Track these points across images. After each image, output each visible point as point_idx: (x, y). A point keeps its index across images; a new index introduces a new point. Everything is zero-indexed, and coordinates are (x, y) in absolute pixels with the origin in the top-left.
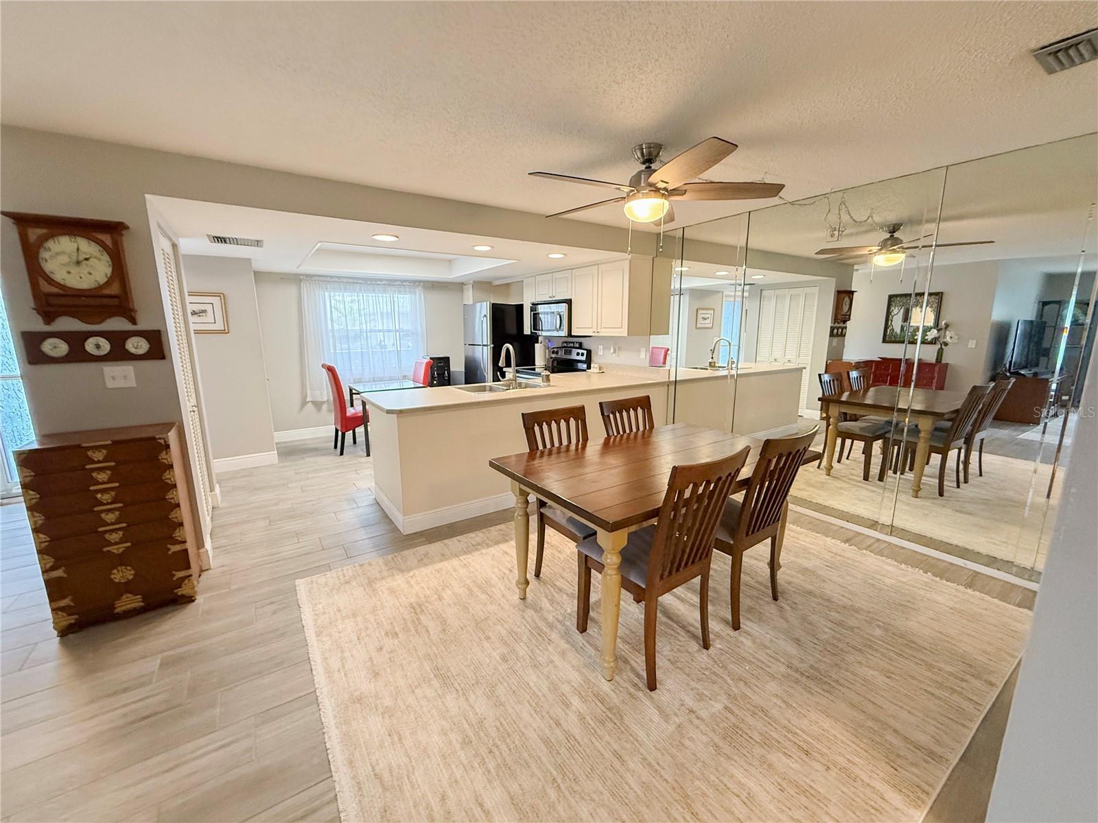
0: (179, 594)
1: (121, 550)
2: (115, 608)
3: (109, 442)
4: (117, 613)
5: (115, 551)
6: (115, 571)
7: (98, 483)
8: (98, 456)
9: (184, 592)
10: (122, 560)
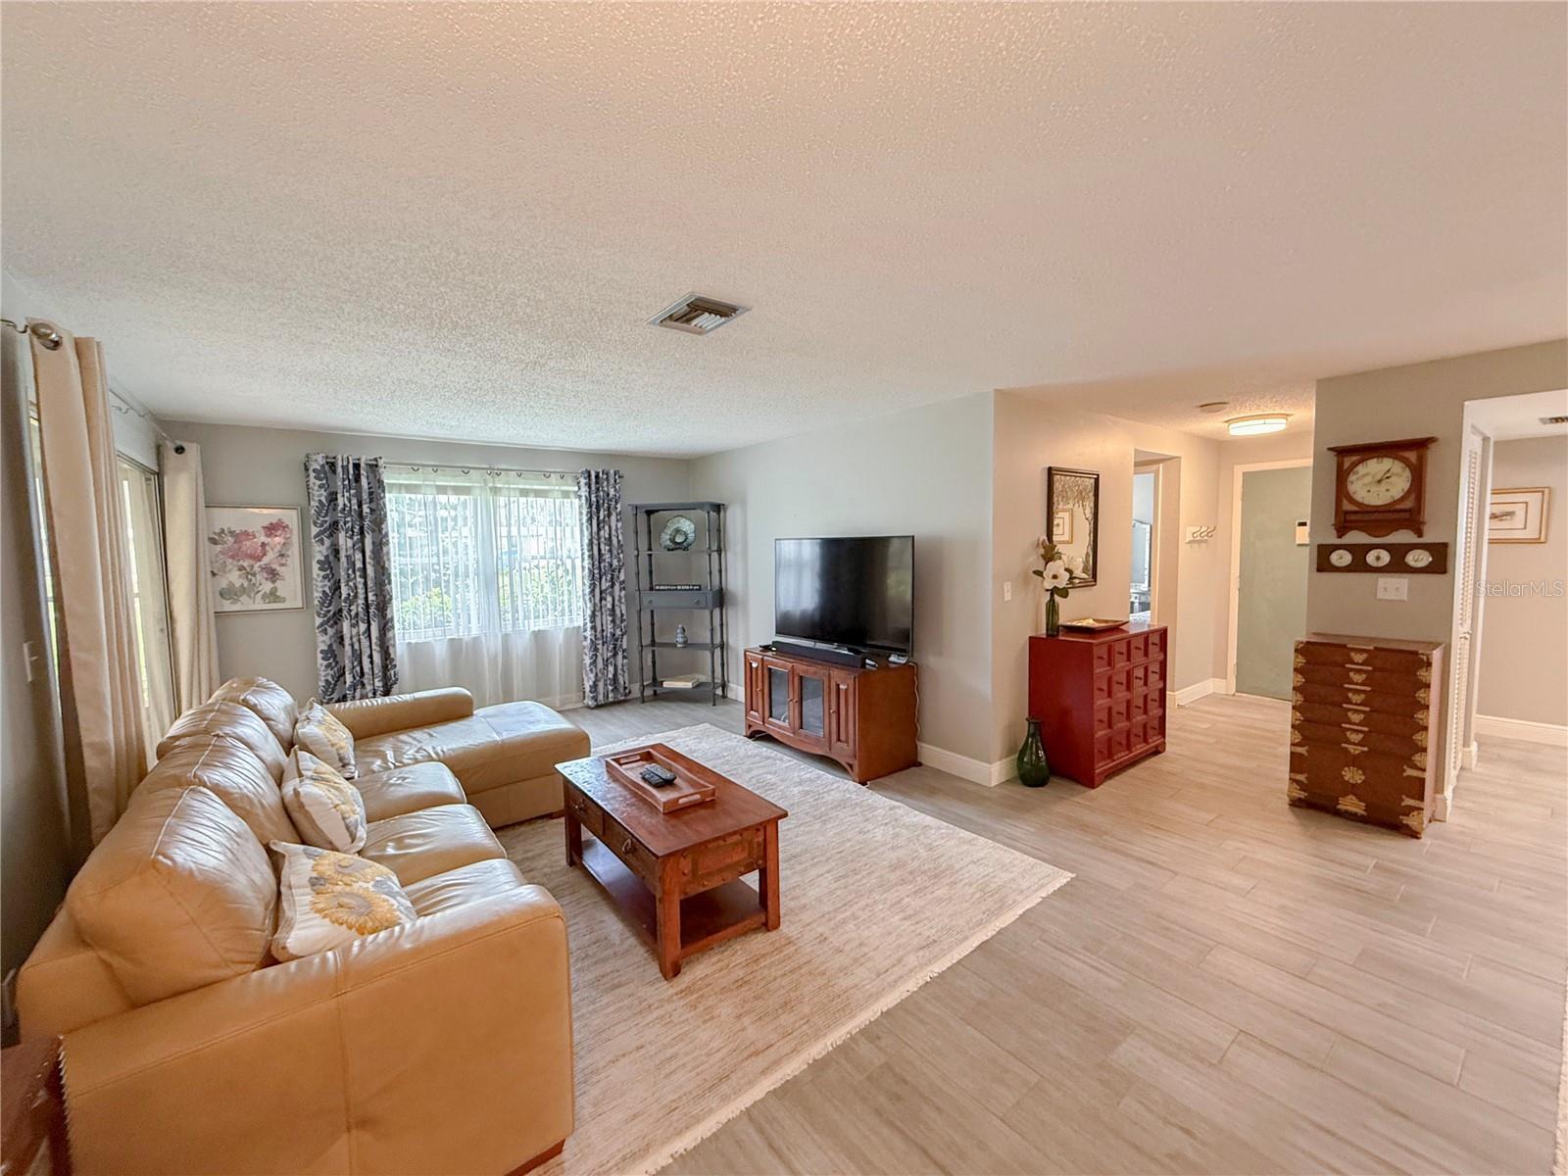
0: (1405, 822)
1: (1357, 752)
2: (1339, 804)
3: (1371, 648)
4: (1339, 810)
5: (1352, 751)
6: (1346, 769)
7: (1352, 683)
8: (1359, 658)
9: (1409, 823)
10: (1355, 761)
